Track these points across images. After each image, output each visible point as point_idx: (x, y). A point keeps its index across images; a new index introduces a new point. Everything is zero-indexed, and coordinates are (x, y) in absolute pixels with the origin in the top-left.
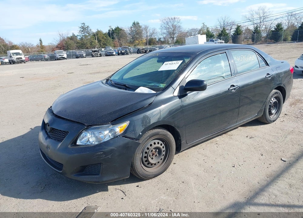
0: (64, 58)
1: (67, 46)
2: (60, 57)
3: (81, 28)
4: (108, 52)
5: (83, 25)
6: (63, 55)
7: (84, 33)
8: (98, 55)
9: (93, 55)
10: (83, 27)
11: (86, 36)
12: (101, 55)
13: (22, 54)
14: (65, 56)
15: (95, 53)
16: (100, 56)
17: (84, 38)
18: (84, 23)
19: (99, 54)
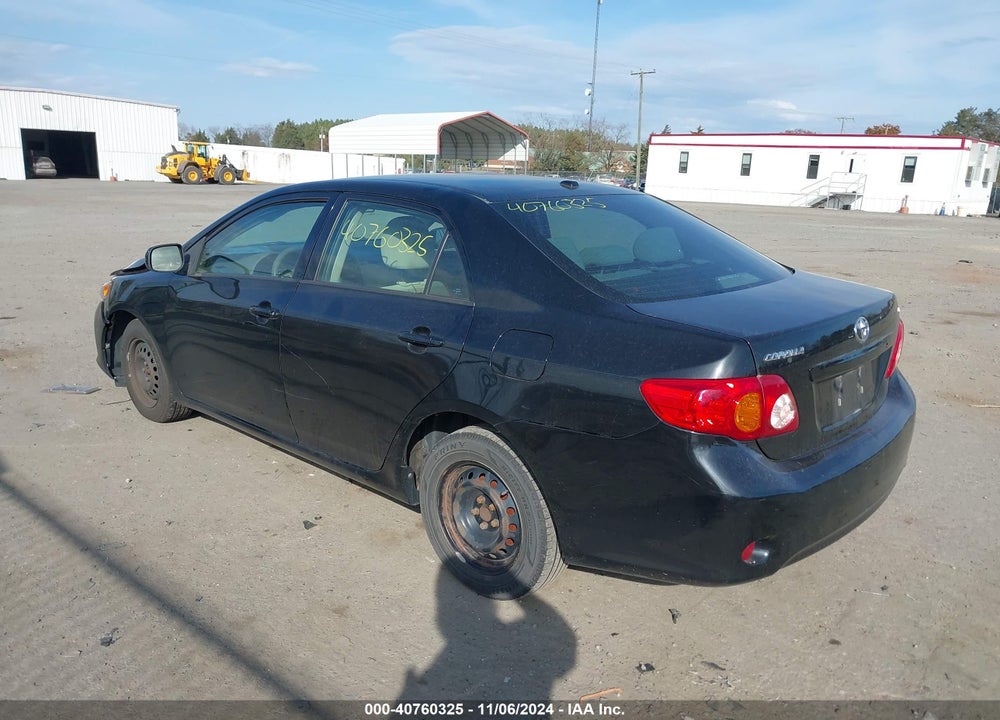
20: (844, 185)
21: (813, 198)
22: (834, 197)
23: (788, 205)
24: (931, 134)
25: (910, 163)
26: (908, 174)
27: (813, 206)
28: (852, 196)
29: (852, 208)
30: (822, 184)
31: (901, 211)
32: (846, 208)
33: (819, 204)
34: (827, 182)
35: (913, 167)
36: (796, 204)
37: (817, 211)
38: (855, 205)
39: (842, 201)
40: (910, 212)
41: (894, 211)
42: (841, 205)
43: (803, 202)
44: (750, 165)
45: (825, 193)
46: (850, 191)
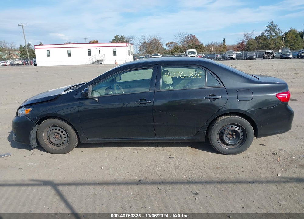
0: (232, 59)
1: (249, 47)
2: (229, 57)
3: (268, 27)
4: (283, 55)
5: (270, 24)
6: (232, 56)
7: (270, 33)
8: (269, 57)
9: (265, 57)
10: (271, 26)
11: (271, 36)
12: (273, 58)
13: (196, 53)
14: (234, 56)
15: (268, 55)
16: (271, 59)
17: (269, 38)
18: (272, 22)
19: (271, 56)
20: (99, 57)
21: (91, 62)
22: (97, 61)
23: (84, 64)
24: (109, 43)
25: (115, 50)
26: (115, 53)
27: (92, 64)
28: (102, 60)
29: (103, 64)
30: (93, 57)
31: (116, 63)
32: (101, 64)
33: (94, 63)
34: (94, 57)
35: (116, 51)
36: (87, 64)
37: (93, 65)
38: (103, 63)
39: (100, 62)
40: (118, 64)
41: (114, 64)
42: (100, 63)
43: (89, 63)
44: (70, 53)
45: (95, 60)
46: (101, 59)
